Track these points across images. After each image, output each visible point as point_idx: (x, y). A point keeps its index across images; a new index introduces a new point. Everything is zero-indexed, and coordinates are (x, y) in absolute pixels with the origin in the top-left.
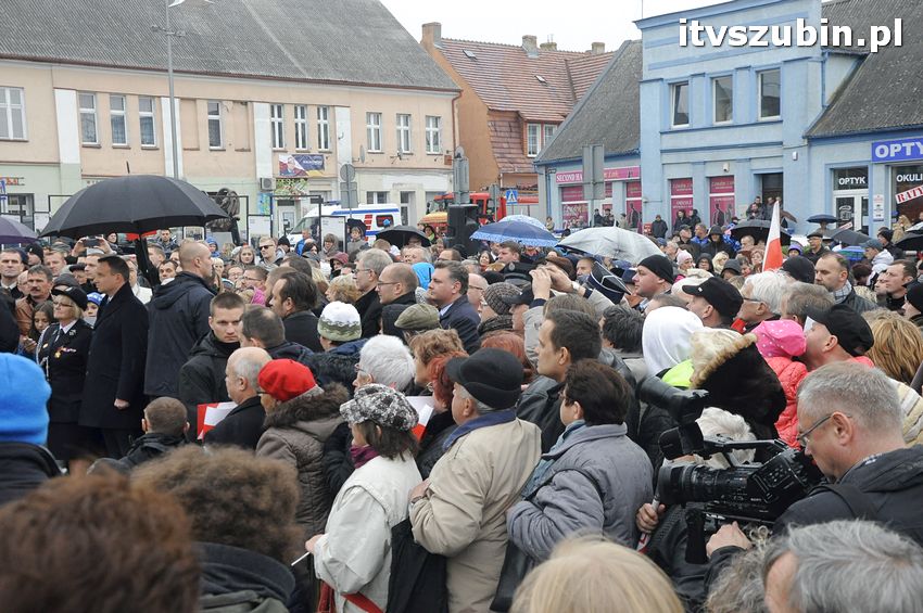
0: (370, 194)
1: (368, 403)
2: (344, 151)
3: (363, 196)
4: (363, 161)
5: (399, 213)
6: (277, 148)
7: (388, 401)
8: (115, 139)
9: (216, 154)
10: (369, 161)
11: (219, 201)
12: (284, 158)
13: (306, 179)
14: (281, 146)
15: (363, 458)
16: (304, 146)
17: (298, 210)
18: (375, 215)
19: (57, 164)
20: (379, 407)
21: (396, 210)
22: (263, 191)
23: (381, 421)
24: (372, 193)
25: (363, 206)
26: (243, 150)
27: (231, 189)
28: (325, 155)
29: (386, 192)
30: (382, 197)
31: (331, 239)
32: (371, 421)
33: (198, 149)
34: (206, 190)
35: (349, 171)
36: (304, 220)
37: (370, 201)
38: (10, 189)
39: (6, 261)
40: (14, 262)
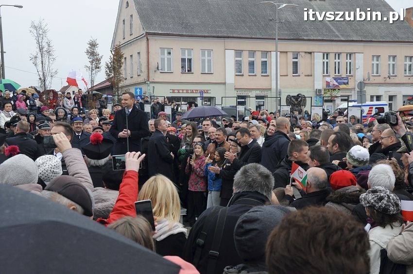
0: (372, 97)
2: (359, 75)
3: (368, 97)
4: (369, 80)
5: (388, 106)
6: (325, 74)
7: (381, 199)
8: (250, 72)
9: (295, 77)
10: (372, 80)
11: (297, 100)
12: (328, 79)
13: (339, 89)
14: (327, 73)
16: (339, 73)
17: (334, 104)
18: (374, 107)
19: (225, 84)
20: (375, 201)
21: (386, 105)
22: (317, 95)
24: (373, 96)
25: (368, 103)
26: (308, 76)
27: (303, 94)
28: (349, 77)
29: (381, 96)
30: (378, 98)
32: (371, 207)
33: (287, 76)
34: (291, 95)
35: (362, 85)
37: (372, 100)
38: (205, 95)
39: (204, 125)
40: (208, 125)
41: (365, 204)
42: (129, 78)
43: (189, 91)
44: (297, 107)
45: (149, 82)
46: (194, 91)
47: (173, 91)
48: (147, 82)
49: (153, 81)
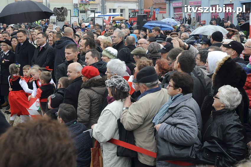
1: (114, 80)
3: (108, 10)
7: (120, 81)
11: (61, 11)
13: (89, 4)
15: (111, 101)
18: (112, 17)
21: (119, 15)
22: (75, 8)
23: (117, 87)
24: (111, 9)
25: (108, 13)
27: (65, 7)
29: (116, 9)
31: (98, 25)
32: (113, 87)
35: (103, 1)
36: (89, 18)
41: (109, 85)
44: (61, 16)
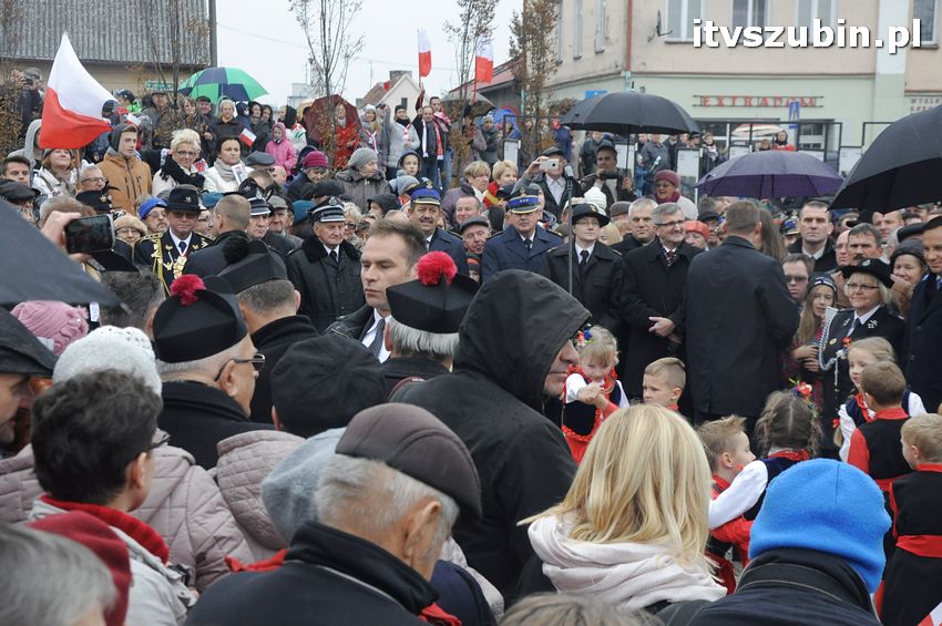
38: (806, 114)
39: (809, 220)
40: (820, 220)
42: (567, 59)
43: (754, 102)
45: (628, 74)
46: (771, 102)
47: (705, 102)
48: (623, 74)
49: (642, 69)
